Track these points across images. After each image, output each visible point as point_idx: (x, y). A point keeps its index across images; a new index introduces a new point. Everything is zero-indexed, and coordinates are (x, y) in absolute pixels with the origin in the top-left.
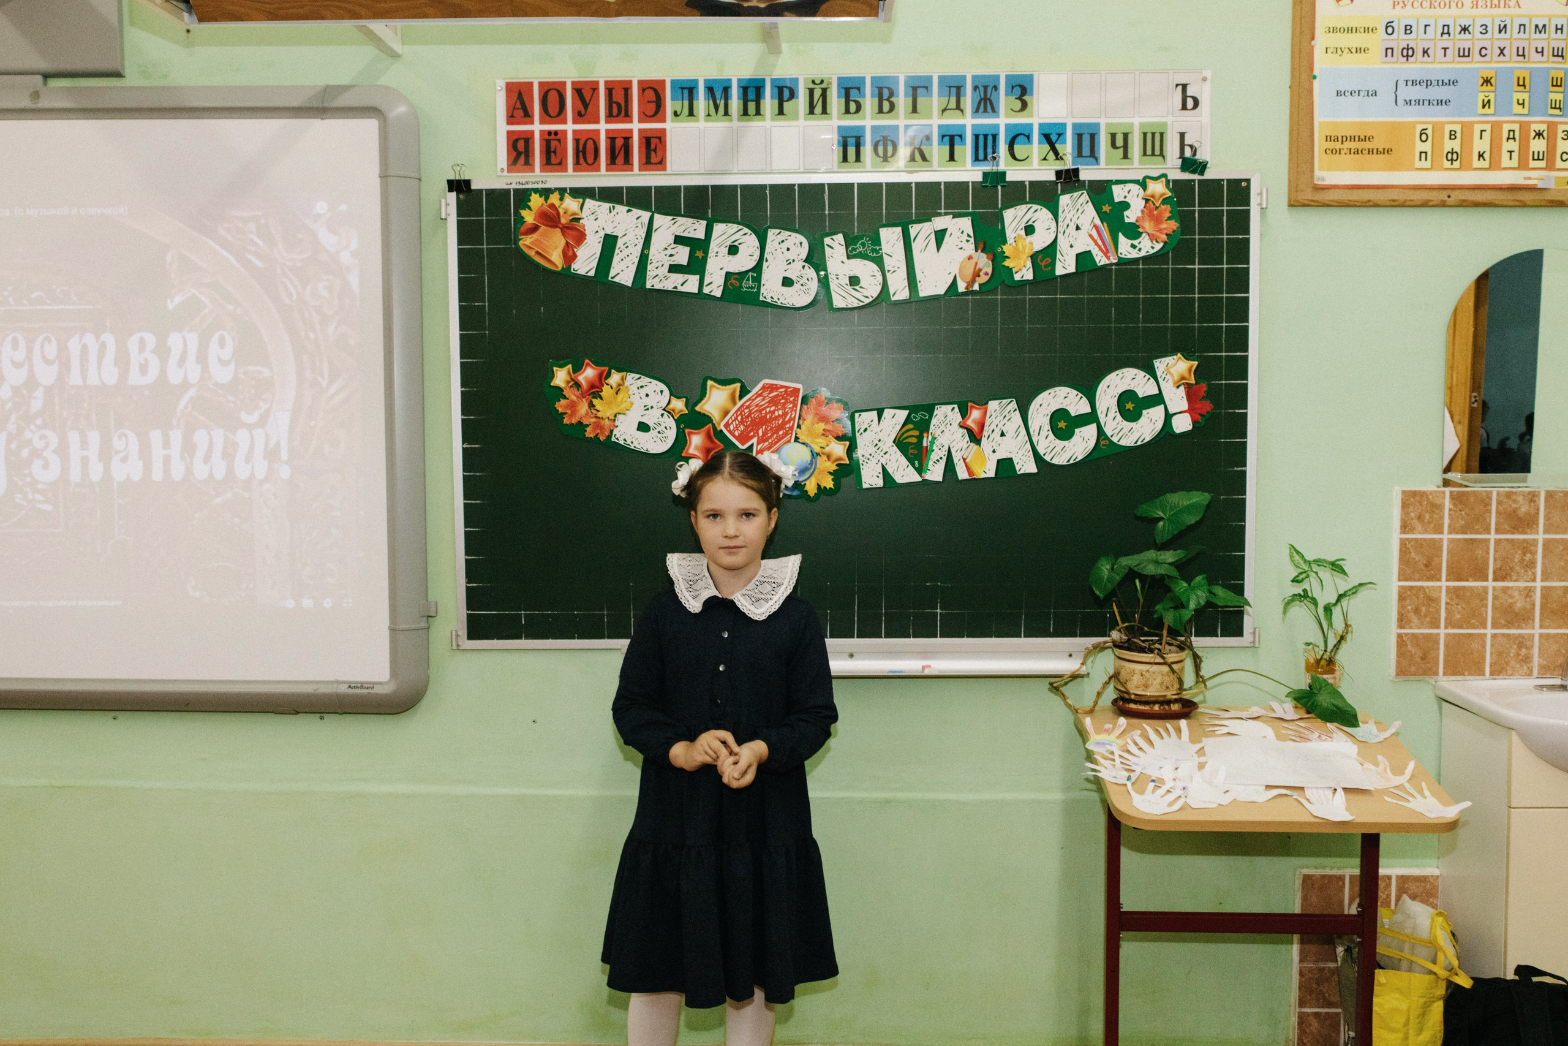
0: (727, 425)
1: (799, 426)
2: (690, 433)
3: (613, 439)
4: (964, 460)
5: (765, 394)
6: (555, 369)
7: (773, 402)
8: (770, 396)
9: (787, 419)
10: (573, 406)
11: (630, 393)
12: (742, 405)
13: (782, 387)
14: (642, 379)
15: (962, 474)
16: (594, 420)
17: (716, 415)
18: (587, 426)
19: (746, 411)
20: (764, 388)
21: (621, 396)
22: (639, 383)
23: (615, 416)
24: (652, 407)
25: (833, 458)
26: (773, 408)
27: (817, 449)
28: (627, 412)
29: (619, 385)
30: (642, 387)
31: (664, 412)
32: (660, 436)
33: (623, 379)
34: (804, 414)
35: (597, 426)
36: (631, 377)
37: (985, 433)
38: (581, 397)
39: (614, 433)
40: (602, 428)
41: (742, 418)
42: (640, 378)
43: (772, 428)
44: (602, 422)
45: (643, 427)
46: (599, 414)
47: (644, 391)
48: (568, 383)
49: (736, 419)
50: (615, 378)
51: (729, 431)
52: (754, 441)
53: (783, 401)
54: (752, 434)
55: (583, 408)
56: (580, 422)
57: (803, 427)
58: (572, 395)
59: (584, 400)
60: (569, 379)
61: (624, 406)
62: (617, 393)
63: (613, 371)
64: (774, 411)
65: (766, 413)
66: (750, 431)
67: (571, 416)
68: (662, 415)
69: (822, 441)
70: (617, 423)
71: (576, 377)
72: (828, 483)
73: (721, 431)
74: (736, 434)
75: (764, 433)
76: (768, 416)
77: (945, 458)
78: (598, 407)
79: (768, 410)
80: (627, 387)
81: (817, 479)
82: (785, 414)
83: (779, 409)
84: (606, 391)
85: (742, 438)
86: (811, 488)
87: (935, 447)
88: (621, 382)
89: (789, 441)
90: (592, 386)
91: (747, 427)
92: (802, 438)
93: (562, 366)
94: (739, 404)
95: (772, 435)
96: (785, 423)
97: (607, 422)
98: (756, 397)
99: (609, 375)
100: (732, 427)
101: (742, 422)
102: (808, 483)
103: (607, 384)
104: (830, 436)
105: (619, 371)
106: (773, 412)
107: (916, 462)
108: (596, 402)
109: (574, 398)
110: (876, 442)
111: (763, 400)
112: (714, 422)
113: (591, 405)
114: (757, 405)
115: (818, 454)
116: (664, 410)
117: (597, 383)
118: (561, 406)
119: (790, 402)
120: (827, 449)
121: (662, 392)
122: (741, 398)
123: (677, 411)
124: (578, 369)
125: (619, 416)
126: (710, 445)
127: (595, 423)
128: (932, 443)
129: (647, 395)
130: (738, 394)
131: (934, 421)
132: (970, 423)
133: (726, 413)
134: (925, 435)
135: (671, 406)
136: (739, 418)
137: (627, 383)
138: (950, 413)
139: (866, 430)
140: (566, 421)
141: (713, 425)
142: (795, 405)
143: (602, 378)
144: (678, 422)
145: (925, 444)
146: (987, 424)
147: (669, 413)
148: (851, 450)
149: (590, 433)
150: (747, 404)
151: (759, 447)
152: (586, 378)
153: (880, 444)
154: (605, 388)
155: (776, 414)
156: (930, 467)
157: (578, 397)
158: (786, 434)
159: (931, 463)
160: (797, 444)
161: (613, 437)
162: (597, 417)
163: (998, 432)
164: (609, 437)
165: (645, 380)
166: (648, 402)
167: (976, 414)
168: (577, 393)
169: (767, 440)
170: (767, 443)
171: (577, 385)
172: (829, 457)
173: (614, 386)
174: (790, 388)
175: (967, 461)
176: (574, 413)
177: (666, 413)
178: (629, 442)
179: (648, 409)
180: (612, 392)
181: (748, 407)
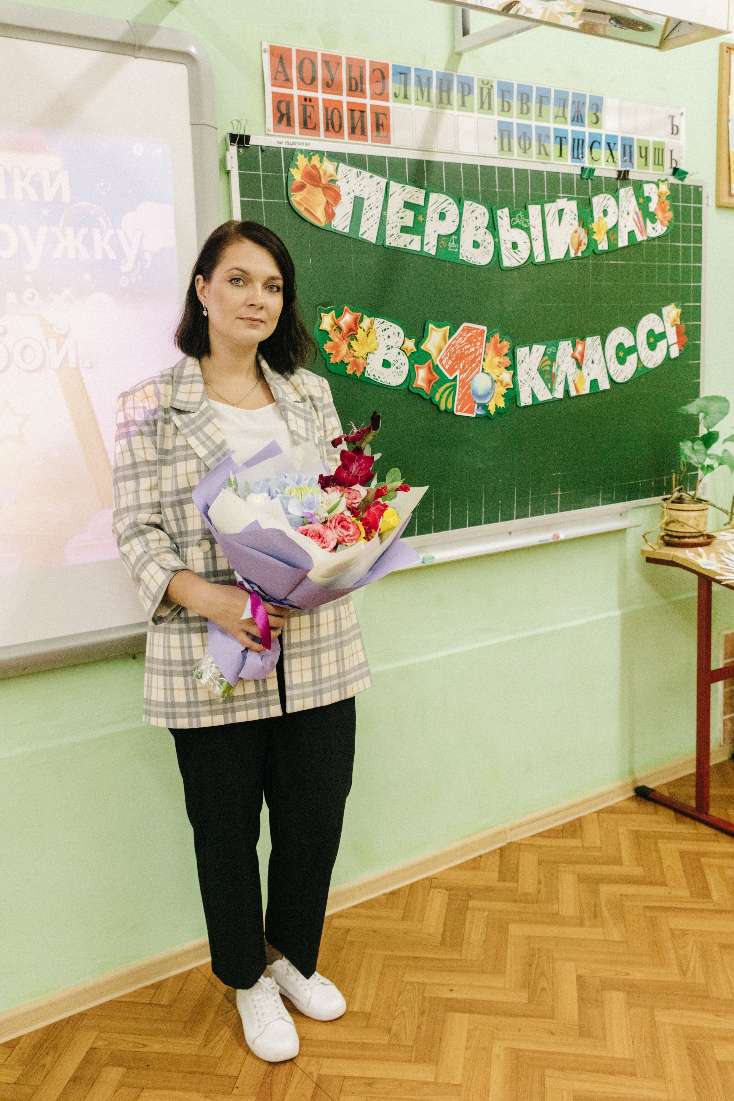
0: (441, 361)
1: (484, 360)
2: (418, 368)
3: (366, 375)
4: (574, 381)
5: (464, 335)
6: (322, 314)
7: (469, 341)
8: (468, 336)
9: (477, 354)
10: (336, 347)
11: (377, 335)
12: (450, 344)
13: (475, 329)
14: (385, 323)
15: (573, 393)
16: (352, 359)
17: (434, 353)
18: (348, 364)
19: (453, 348)
20: (463, 330)
21: (371, 336)
22: (384, 326)
23: (367, 355)
24: (392, 347)
25: (504, 384)
26: (469, 346)
27: (495, 378)
28: (375, 352)
29: (369, 328)
30: (385, 330)
31: (400, 351)
32: (397, 371)
33: (372, 323)
34: (487, 350)
35: (355, 364)
36: (378, 321)
37: (584, 362)
38: (342, 339)
39: (367, 369)
40: (358, 366)
41: (450, 355)
42: (383, 322)
43: (468, 362)
44: (358, 360)
45: (386, 364)
46: (356, 354)
47: (386, 333)
48: (333, 327)
49: (446, 355)
50: (366, 322)
51: (442, 365)
52: (458, 372)
53: (475, 340)
54: (456, 367)
55: (344, 349)
56: (342, 361)
57: (487, 360)
58: (336, 337)
59: (344, 341)
60: (333, 324)
61: (373, 346)
62: (368, 335)
63: (365, 316)
64: (470, 348)
65: (465, 350)
66: (454, 366)
67: (336, 356)
68: (399, 353)
69: (497, 371)
70: (368, 361)
71: (338, 322)
72: (502, 404)
73: (437, 365)
74: (447, 367)
75: (464, 366)
76: (466, 353)
77: (564, 380)
78: (354, 348)
79: (466, 347)
80: (375, 330)
81: (495, 401)
82: (476, 350)
83: (472, 347)
84: (360, 334)
85: (451, 371)
86: (492, 410)
87: (559, 373)
88: (370, 326)
89: (478, 372)
90: (350, 330)
91: (453, 361)
92: (487, 370)
93: (327, 312)
94: (449, 342)
95: (468, 368)
96: (476, 357)
97: (361, 361)
98: (459, 337)
99: (362, 320)
100: (444, 362)
101: (450, 357)
102: (490, 404)
103: (361, 328)
104: (502, 367)
105: (369, 316)
106: (468, 349)
107: (549, 385)
108: (353, 343)
109: (337, 340)
110: (528, 370)
111: (463, 339)
112: (433, 358)
113: (350, 347)
114: (459, 344)
115: (495, 381)
116: (400, 349)
117: (353, 327)
118: (328, 347)
119: (479, 341)
120: (501, 377)
121: (399, 333)
122: (449, 339)
123: (409, 350)
124: (339, 315)
125: (370, 355)
126: (431, 377)
127: (353, 361)
128: (557, 370)
129: (389, 337)
130: (448, 335)
131: (558, 354)
132: (577, 355)
133: (440, 351)
134: (554, 364)
135: (405, 346)
136: (448, 354)
137: (375, 327)
138: (567, 348)
139: (522, 362)
140: (332, 360)
141: (432, 360)
142: (482, 344)
143: (357, 322)
144: (409, 358)
145: (553, 371)
146: (585, 355)
147: (404, 351)
148: (514, 376)
149: (350, 371)
150: (453, 343)
151: (461, 377)
152: (345, 322)
153: (530, 372)
154: (360, 331)
155: (471, 350)
156: (556, 388)
157: (340, 339)
158: (477, 366)
159: (557, 385)
160: (483, 374)
161: (366, 373)
162: (354, 356)
163: (590, 361)
164: (363, 373)
165: (388, 324)
166: (390, 342)
167: (580, 347)
168: (339, 335)
169: (465, 372)
170: (465, 374)
171: (339, 328)
172: (501, 383)
173: (366, 329)
174: (478, 329)
175: (576, 382)
176: (338, 353)
177: (401, 352)
178: (377, 377)
179: (389, 349)
180: (364, 334)
181: (454, 345)
